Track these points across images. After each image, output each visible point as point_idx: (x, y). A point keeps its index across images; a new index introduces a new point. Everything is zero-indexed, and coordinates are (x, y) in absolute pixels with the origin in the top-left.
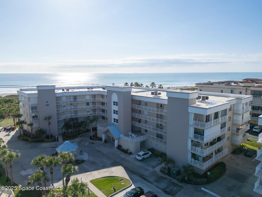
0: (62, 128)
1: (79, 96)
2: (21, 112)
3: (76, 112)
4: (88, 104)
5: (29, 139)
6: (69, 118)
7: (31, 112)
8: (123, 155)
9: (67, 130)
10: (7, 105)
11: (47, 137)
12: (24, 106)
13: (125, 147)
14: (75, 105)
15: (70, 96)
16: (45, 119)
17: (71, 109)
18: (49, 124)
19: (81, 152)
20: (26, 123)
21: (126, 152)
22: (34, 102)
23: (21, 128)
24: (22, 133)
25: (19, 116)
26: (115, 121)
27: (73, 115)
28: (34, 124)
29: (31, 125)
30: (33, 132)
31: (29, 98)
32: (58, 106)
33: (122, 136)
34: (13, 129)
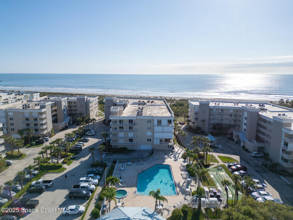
0: (211, 129)
1: (225, 109)
2: (189, 114)
3: (222, 120)
4: (231, 116)
5: (192, 131)
6: (216, 123)
7: (194, 115)
8: (244, 152)
9: (214, 131)
10: (180, 108)
11: (202, 132)
12: (191, 112)
13: (247, 148)
14: (222, 115)
15: (219, 109)
16: (201, 121)
17: (219, 117)
18: (204, 124)
19: (218, 143)
20: (191, 121)
21: (247, 150)
22: (197, 110)
23: (188, 124)
24: (188, 127)
25: (188, 117)
26: (244, 130)
27: (219, 121)
28: (195, 123)
29: (194, 123)
30: (194, 128)
31: (194, 107)
32: (210, 115)
33: (246, 140)
34: (184, 124)
